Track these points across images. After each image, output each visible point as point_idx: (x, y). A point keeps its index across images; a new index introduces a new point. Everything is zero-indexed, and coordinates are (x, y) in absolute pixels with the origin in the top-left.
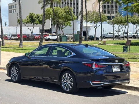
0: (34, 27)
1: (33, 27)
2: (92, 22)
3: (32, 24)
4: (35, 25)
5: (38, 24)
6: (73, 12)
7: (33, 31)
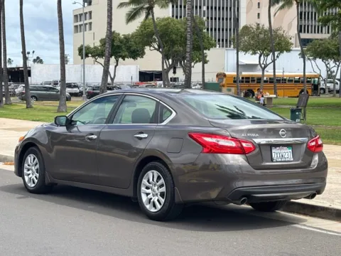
0: (117, 65)
1: (116, 67)
2: (255, 53)
3: (113, 57)
4: (120, 60)
5: (126, 59)
6: (208, 30)
7: (115, 75)
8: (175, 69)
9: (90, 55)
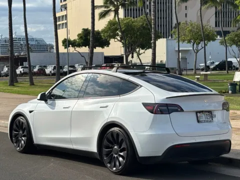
2: (189, 42)
3: (87, 47)
5: (96, 48)
8: (133, 54)
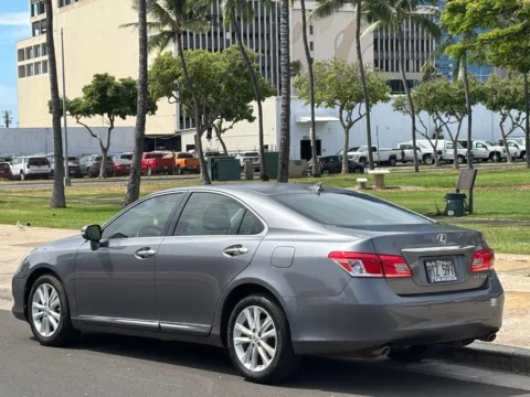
0: (112, 127)
1: (110, 130)
3: (106, 115)
4: (117, 119)
5: (127, 117)
7: (108, 144)
8: (210, 130)
9: (68, 113)
